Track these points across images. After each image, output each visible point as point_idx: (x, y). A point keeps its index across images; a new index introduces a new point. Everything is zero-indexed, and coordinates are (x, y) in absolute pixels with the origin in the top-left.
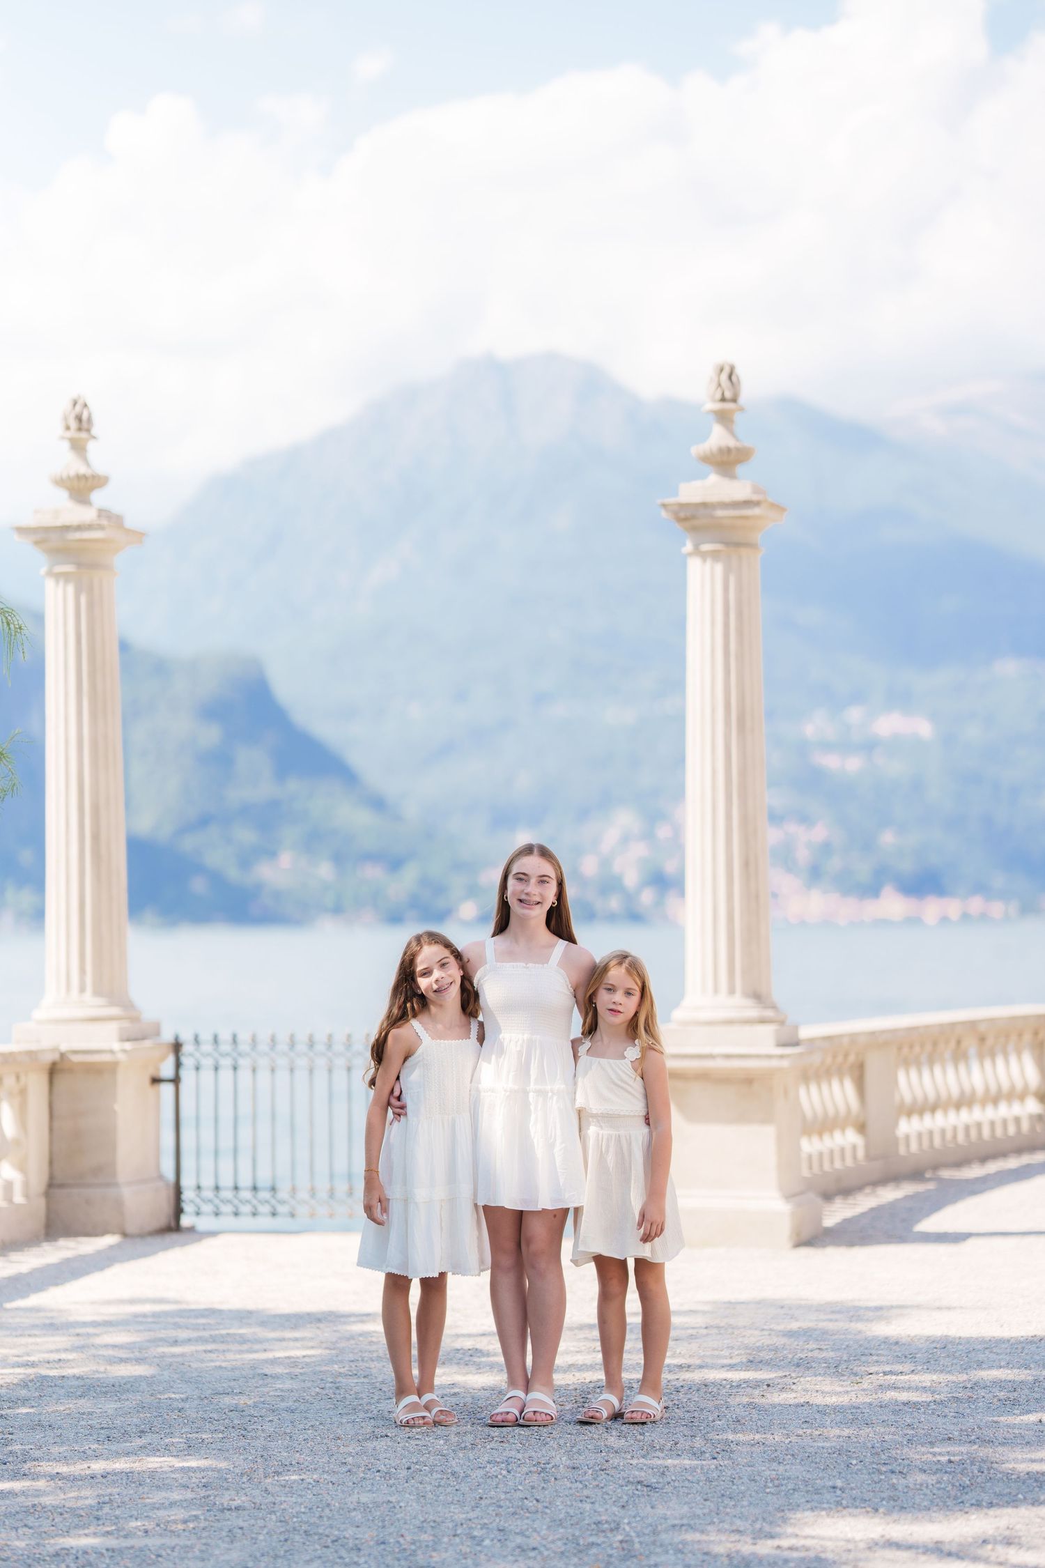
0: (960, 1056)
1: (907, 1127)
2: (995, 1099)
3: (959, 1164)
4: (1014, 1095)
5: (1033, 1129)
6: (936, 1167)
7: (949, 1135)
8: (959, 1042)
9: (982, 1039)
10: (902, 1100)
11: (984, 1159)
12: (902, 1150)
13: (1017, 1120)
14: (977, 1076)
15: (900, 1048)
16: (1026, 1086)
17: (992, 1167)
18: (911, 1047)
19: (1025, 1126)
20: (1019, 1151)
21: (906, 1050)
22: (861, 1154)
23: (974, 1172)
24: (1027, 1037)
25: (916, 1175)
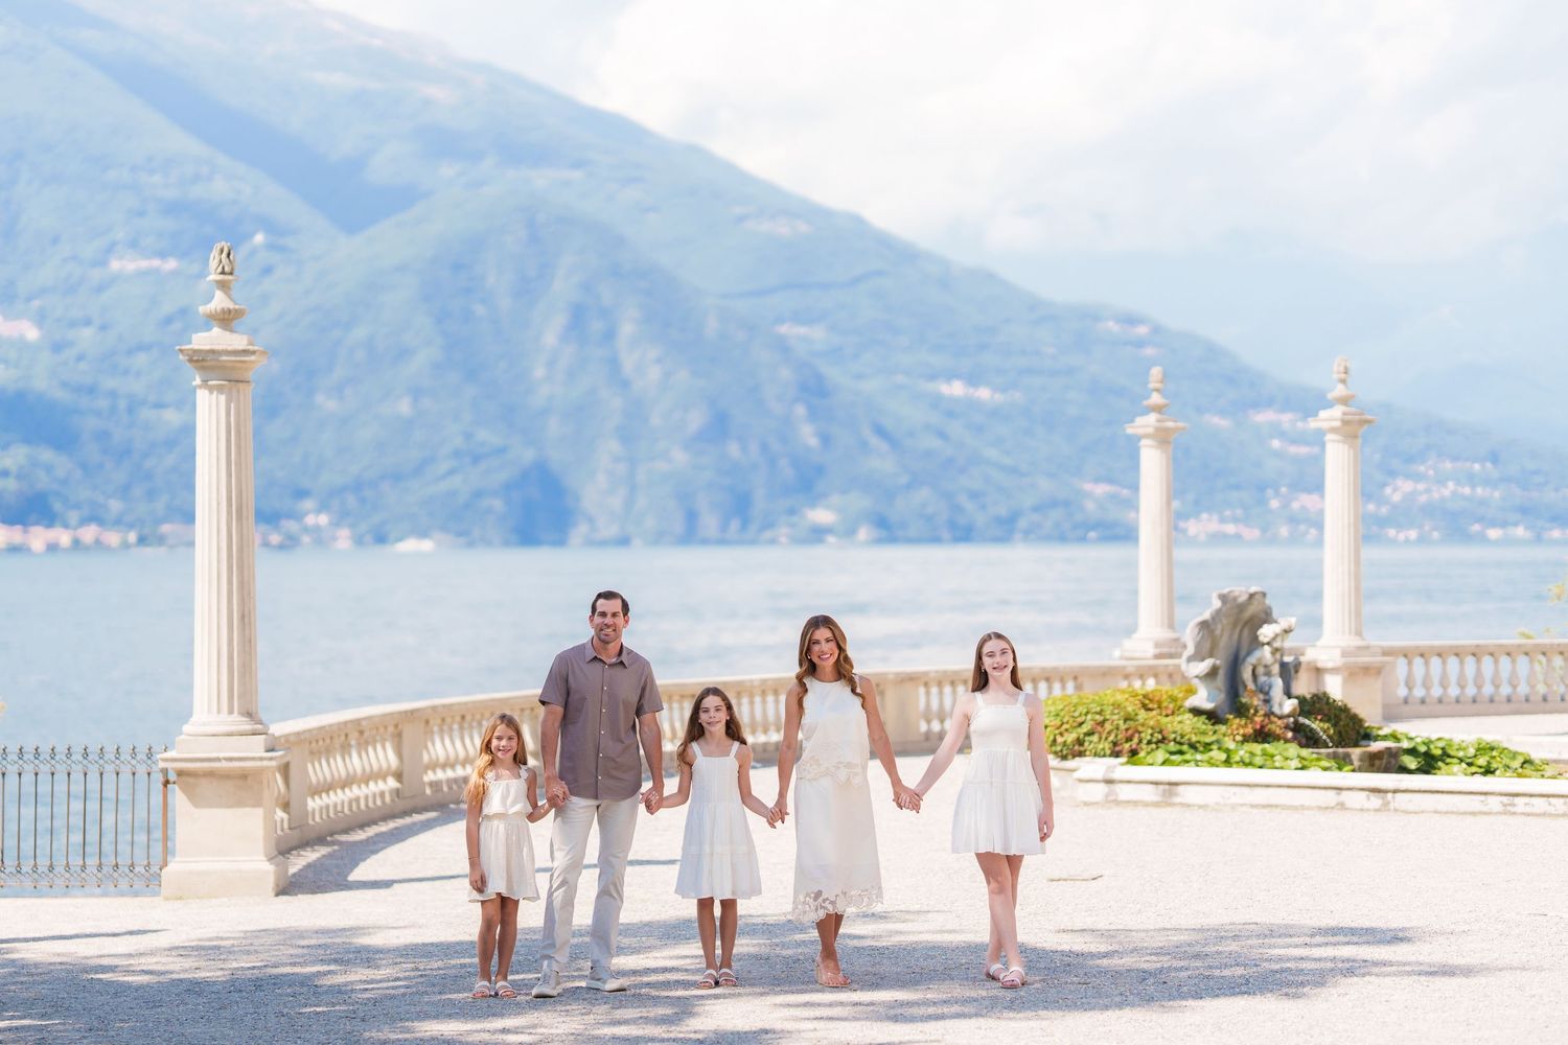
0: (345, 749)
1: (313, 804)
2: (367, 778)
3: (346, 831)
4: (381, 775)
5: (392, 800)
6: (332, 835)
7: (339, 808)
8: (346, 735)
9: (361, 733)
10: (311, 782)
11: (362, 826)
12: (311, 822)
13: (382, 794)
14: (356, 762)
15: (310, 743)
16: (389, 766)
17: (371, 831)
18: (317, 741)
19: (388, 799)
20: (385, 818)
21: (314, 744)
22: (286, 826)
23: (360, 836)
24: (391, 729)
25: (320, 840)
